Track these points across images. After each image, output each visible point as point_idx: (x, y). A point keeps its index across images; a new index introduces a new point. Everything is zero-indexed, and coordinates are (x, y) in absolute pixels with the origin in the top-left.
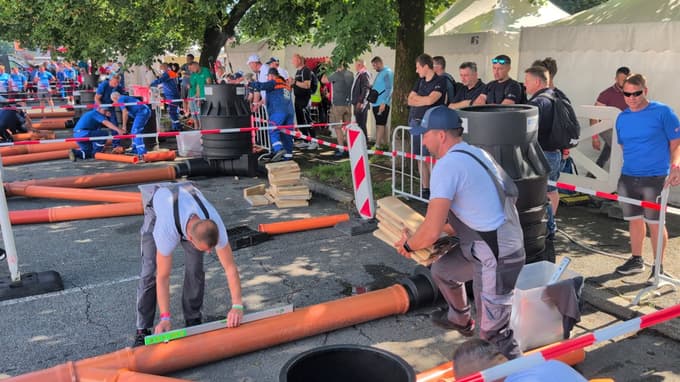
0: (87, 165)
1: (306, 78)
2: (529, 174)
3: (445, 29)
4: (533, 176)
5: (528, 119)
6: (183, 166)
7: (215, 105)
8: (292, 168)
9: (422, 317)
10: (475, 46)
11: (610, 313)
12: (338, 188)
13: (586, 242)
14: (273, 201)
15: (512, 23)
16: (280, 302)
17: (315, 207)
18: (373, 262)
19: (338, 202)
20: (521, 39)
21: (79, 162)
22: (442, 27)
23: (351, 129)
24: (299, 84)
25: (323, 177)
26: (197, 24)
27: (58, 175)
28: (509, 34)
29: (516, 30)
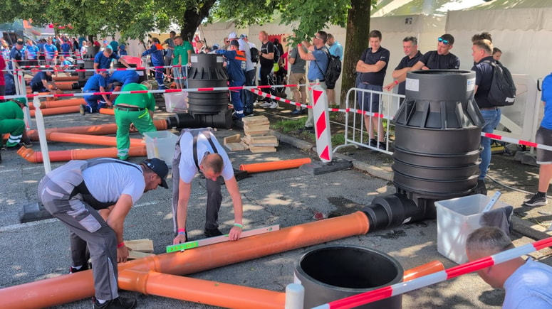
0: (94, 117)
1: (271, 51)
2: (468, 125)
3: (383, 12)
4: (471, 126)
5: (468, 80)
6: (173, 119)
7: (200, 71)
8: (264, 121)
9: (379, 237)
10: (409, 25)
11: (530, 237)
12: (299, 138)
13: (506, 182)
14: (247, 147)
15: (439, 8)
16: (264, 224)
17: (282, 152)
18: (334, 195)
19: (300, 149)
20: (448, 20)
21: (88, 115)
22: (380, 10)
23: (315, 89)
24: (264, 55)
25: (286, 129)
26: (179, 6)
27: (72, 125)
28: (437, 17)
29: (443, 13)
